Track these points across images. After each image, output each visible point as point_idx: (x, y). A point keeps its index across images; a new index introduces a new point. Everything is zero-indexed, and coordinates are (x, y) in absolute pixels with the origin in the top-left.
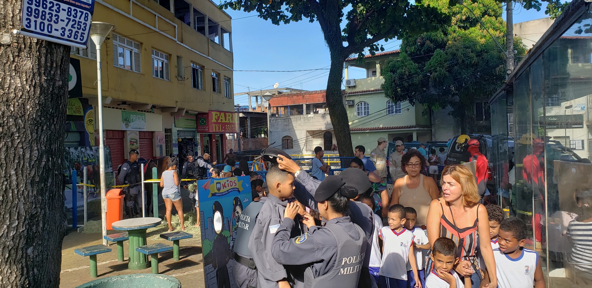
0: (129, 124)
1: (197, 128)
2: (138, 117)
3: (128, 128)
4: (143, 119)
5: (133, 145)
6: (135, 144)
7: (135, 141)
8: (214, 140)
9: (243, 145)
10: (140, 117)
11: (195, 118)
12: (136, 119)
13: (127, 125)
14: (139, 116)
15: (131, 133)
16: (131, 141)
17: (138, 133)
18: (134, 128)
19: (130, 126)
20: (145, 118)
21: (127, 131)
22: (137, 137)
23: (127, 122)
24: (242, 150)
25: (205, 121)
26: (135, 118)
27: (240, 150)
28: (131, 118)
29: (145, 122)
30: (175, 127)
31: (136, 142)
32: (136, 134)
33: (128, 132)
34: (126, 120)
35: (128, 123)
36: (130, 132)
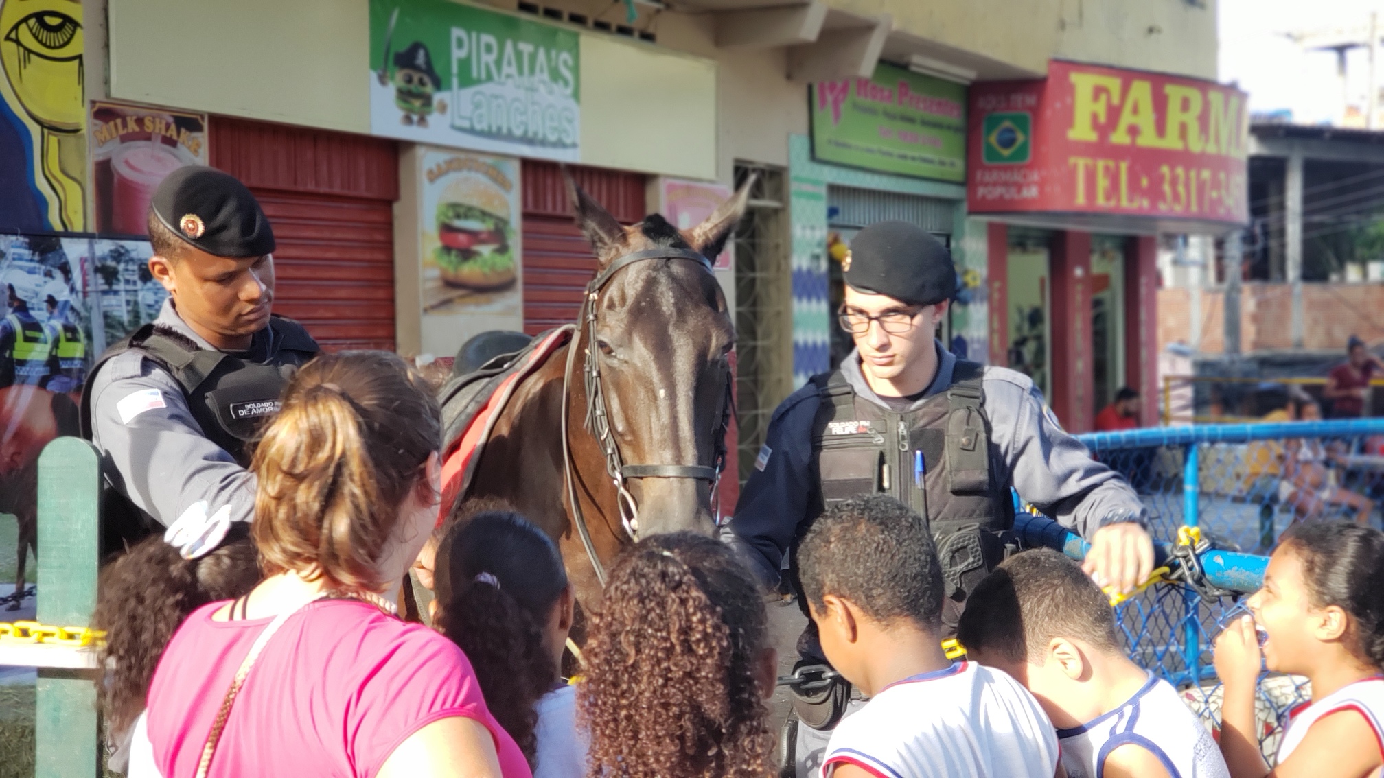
0: (438, 97)
1: (968, 182)
2: (519, 54)
3: (422, 121)
4: (555, 75)
5: (467, 254)
6: (486, 250)
7: (488, 226)
8: (1079, 272)
9: (1255, 319)
10: (533, 57)
11: (955, 117)
12: (499, 63)
13: (417, 103)
14: (526, 48)
15: (451, 167)
16: (447, 230)
17: (513, 172)
18: (481, 134)
19: (443, 108)
20: (576, 70)
21: (420, 151)
22: (510, 205)
23: (416, 77)
24: (1247, 350)
25: (1020, 138)
26: (489, 59)
27: (1235, 347)
28: (457, 54)
29: (576, 95)
30: (813, 157)
31: (498, 237)
32: (500, 180)
33: (426, 161)
34: (406, 60)
35: (429, 89)
36: (442, 157)
